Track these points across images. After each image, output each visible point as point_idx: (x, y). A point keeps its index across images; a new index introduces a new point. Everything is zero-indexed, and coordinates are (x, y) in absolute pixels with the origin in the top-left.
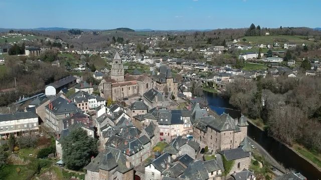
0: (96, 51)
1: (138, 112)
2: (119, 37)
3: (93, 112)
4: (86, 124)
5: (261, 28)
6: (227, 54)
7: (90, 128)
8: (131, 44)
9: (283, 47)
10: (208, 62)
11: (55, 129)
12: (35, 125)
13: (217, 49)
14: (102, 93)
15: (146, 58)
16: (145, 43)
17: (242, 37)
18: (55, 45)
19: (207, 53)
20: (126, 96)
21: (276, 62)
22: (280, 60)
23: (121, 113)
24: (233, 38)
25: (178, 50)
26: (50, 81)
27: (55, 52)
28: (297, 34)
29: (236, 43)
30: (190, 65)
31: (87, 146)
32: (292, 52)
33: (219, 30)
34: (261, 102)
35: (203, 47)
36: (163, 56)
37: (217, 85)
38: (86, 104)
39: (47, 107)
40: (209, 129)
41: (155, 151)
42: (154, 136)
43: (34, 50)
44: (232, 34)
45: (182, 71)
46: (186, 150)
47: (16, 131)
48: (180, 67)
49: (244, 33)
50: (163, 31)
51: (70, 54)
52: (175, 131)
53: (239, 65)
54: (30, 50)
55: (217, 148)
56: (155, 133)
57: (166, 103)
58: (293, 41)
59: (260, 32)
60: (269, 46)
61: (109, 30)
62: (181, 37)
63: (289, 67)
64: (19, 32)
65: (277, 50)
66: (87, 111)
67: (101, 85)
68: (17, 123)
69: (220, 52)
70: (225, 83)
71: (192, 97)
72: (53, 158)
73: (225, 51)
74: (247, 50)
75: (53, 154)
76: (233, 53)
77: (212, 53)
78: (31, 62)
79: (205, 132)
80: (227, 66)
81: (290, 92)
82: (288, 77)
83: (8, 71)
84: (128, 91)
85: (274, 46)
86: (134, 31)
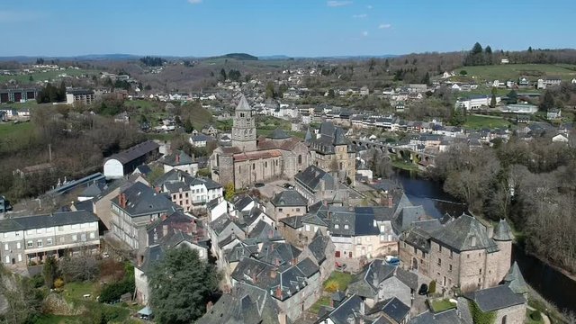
0: (193, 94)
1: (289, 211)
2: (233, 69)
3: (200, 209)
4: (191, 234)
5: (493, 50)
6: (433, 99)
7: (200, 244)
8: (253, 82)
9: (536, 86)
10: (398, 115)
11: (132, 245)
12: (92, 236)
13: (414, 90)
14: (216, 173)
15: (285, 108)
16: (279, 80)
17: (458, 67)
18: (119, 84)
19: (396, 97)
20: (259, 178)
21: (525, 114)
22: (533, 110)
23: (256, 213)
24: (442, 69)
25: (341, 92)
26: (111, 151)
27: (119, 97)
28: (560, 62)
29: (447, 80)
30: (365, 119)
31: (200, 281)
32: (555, 93)
33: (413, 55)
34: (508, 188)
35: (387, 87)
36: (314, 104)
37: (417, 156)
38: (187, 195)
39: (115, 201)
40: (435, 245)
41: (329, 290)
42: (325, 259)
43: (81, 93)
44: (440, 63)
45: (351, 130)
46: (392, 289)
47: (57, 247)
48: (346, 122)
49: (462, 60)
50: (310, 59)
51: (146, 100)
52: (363, 248)
53: (456, 119)
54: (75, 94)
55: (453, 284)
56: (327, 253)
57: (340, 194)
58: (554, 74)
59: (490, 58)
60: (509, 84)
61: (212, 58)
62: (345, 68)
63: (549, 122)
64: (53, 63)
65: (525, 92)
66: (188, 208)
67: (214, 159)
68: (58, 233)
69: (420, 96)
70: (432, 152)
71: (374, 180)
72: (129, 302)
73: (429, 94)
74: (469, 90)
75: (128, 294)
76: (445, 96)
77: (406, 97)
78: (78, 115)
79: (425, 252)
80: (434, 121)
81: (562, 169)
82: (552, 142)
83: (37, 132)
84: (263, 170)
85: (518, 84)
86: (256, 58)
